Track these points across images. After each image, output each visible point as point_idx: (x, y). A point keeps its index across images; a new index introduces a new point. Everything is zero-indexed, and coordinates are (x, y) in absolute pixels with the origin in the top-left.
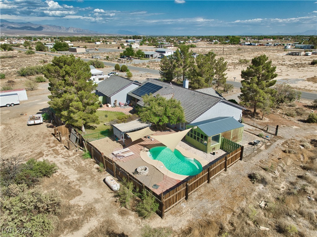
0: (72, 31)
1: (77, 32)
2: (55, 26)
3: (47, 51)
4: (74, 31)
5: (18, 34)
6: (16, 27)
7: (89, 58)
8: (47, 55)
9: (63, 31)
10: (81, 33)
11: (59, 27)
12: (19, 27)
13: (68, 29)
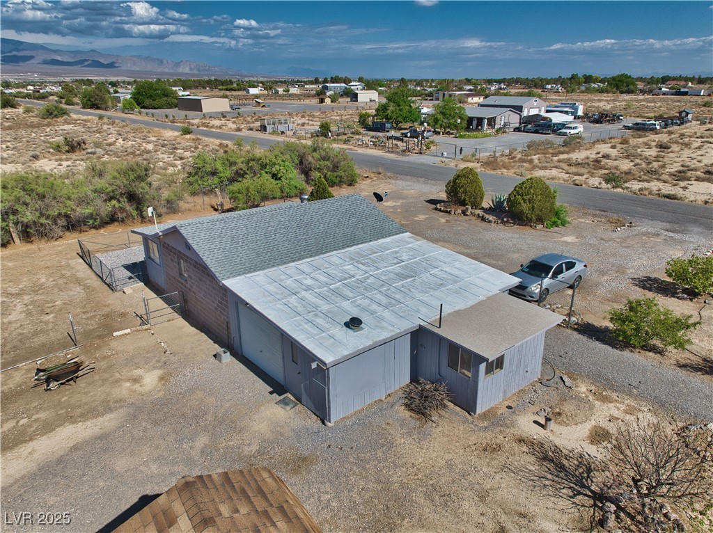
0: (187, 70)
1: (197, 72)
2: (148, 59)
3: (113, 107)
4: (191, 69)
5: (67, 77)
6: (65, 60)
7: (251, 129)
8: (105, 120)
9: (166, 70)
10: (206, 73)
11: (158, 59)
12: (72, 60)
13: (178, 64)
